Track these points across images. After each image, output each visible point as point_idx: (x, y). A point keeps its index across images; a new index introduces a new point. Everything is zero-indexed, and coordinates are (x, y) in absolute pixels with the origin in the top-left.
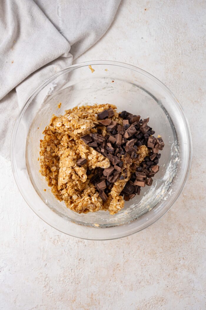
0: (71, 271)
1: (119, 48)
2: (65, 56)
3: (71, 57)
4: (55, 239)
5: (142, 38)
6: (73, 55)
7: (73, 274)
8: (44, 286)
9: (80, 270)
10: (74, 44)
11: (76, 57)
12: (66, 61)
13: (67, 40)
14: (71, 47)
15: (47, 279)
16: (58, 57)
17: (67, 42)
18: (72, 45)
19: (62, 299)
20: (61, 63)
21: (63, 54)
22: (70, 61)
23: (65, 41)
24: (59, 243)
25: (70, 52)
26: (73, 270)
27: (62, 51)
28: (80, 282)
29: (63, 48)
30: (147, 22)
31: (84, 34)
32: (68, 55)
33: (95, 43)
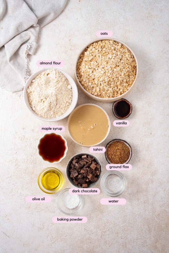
0: (31, 156)
1: (63, 25)
2: (35, 26)
3: (38, 26)
4: (22, 138)
5: (77, 19)
6: (40, 25)
7: (33, 158)
8: (15, 165)
9: (37, 156)
10: (41, 19)
11: (42, 26)
12: (35, 29)
13: (36, 16)
14: (39, 20)
15: (17, 161)
16: (30, 26)
17: (36, 17)
18: (39, 19)
19: (26, 172)
20: (32, 30)
21: (33, 25)
22: (37, 29)
23: (35, 16)
24: (24, 140)
25: (38, 23)
26: (32, 156)
27: (32, 23)
28: (36, 163)
29: (33, 21)
30: (80, 9)
31: (47, 13)
32: (36, 25)
33: (53, 19)
